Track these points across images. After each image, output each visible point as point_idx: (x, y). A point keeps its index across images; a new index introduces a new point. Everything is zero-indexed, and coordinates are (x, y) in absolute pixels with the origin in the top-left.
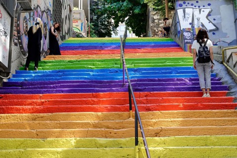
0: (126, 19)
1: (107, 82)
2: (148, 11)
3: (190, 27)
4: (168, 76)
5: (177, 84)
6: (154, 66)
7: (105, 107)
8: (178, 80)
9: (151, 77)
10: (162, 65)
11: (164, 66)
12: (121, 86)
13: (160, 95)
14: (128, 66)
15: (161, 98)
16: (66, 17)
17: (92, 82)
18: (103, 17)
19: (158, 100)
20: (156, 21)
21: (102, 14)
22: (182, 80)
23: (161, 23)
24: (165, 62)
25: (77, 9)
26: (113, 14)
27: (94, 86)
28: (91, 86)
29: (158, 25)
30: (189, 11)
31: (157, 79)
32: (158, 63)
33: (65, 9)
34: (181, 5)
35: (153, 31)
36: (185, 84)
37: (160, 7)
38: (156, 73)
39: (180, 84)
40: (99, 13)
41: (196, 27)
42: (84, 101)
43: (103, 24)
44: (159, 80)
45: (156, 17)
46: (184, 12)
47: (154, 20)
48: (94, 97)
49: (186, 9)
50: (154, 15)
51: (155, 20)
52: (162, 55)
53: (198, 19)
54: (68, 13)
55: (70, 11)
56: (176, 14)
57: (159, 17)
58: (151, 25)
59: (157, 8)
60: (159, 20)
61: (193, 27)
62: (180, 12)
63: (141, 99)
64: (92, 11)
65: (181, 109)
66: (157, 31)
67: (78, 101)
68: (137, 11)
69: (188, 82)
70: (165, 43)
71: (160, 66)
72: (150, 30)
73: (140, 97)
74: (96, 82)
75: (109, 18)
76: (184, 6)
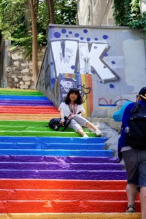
2: (2, 45)
3: (72, 72)
4: (29, 153)
5: (44, 167)
6: (4, 134)
8: (46, 159)
10: (20, 134)
11: (23, 134)
13: (11, 185)
15: (12, 191)
19: (7, 193)
20: (16, 63)
22: (53, 160)
23: (25, 68)
24: (24, 129)
29: (19, 69)
30: (71, 45)
31: (7, 156)
32: (12, 129)
34: (57, 35)
35: (10, 80)
36: (58, 167)
38: (6, 147)
39: (49, 167)
41: (82, 72)
44: (12, 159)
45: (15, 56)
46: (63, 46)
47: (11, 62)
49: (67, 42)
50: (13, 52)
51: (14, 61)
52: (21, 118)
53: (86, 61)
56: (49, 49)
57: (21, 57)
58: (7, 69)
59: (17, 40)
60: (21, 61)
61: (77, 72)
62: (56, 46)
65: (47, 210)
66: (16, 80)
69: (64, 163)
70: (28, 98)
71: (15, 134)
72: (5, 78)
76: (63, 37)
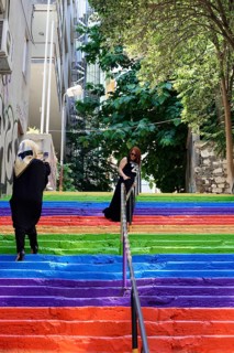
0: (143, 156)
1: (87, 284)
2: (188, 140)
4: (226, 274)
6: (195, 251)
7: (77, 341)
9: (188, 274)
10: (214, 251)
11: (219, 251)
12: (117, 293)
13: (206, 316)
14: (136, 249)
15: (207, 323)
16: (10, 146)
17: (52, 282)
18: (94, 151)
19: (202, 325)
20: (206, 162)
21: (92, 146)
23: (217, 167)
24: (220, 244)
25: (37, 132)
26: (115, 147)
27: (56, 293)
28: (48, 292)
29: (211, 169)
31: (200, 279)
32: (205, 244)
33: (9, 128)
35: (199, 183)
37: (215, 135)
38: (198, 267)
40: (86, 144)
42: (28, 324)
43: (92, 168)
44: (206, 282)
45: (205, 154)
47: (201, 160)
48: (54, 316)
50: (203, 148)
51: (203, 159)
52: (215, 230)
54: (16, 137)
55: (21, 134)
57: (212, 154)
58: (195, 169)
59: (208, 135)
60: (213, 159)
63: (161, 323)
64: (70, 138)
66: (207, 182)
67: (14, 324)
68: (166, 141)
70: (221, 204)
71: (208, 251)
72: (193, 181)
73: (159, 319)
74: (61, 283)
75: (107, 154)
